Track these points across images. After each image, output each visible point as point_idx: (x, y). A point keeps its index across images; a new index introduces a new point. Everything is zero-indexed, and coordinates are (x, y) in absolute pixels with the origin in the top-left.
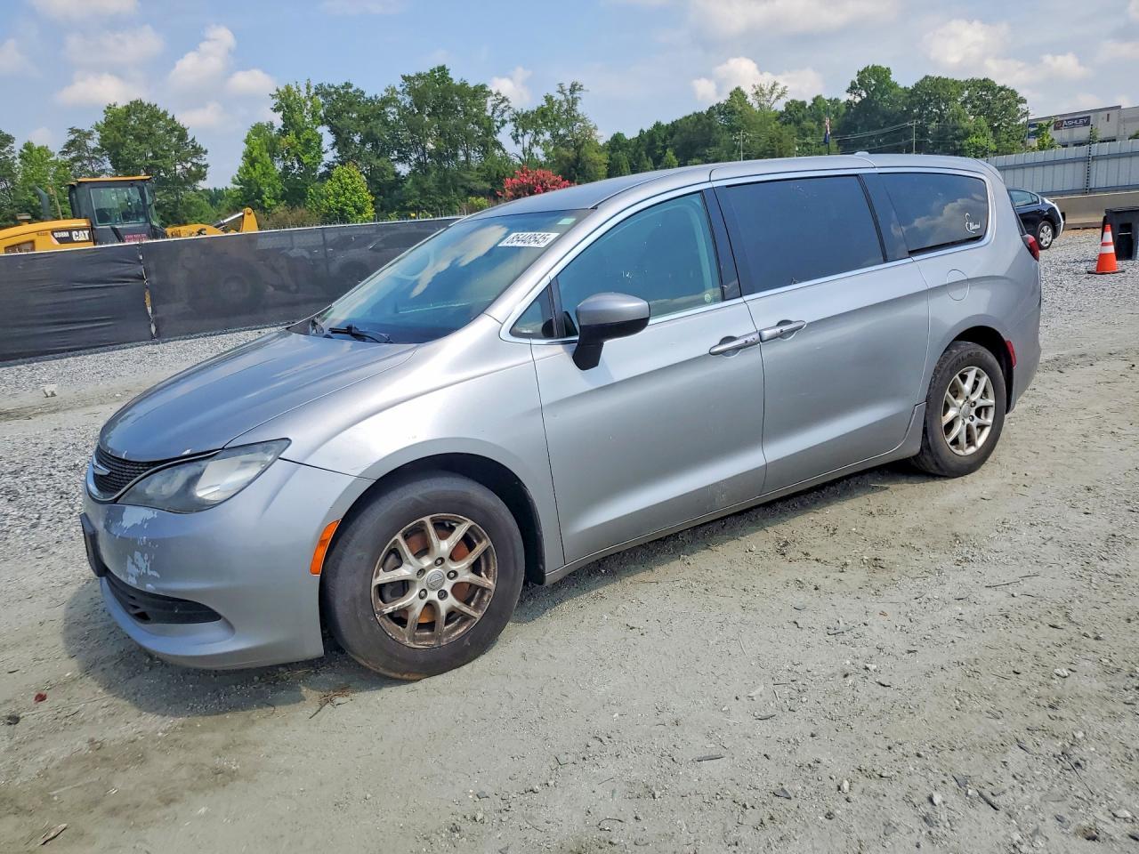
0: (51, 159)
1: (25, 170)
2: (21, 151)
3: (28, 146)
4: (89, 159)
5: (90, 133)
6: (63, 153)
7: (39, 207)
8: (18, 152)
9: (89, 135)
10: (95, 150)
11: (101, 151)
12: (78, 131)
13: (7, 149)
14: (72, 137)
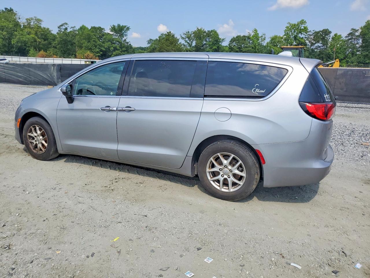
0: (341, 39)
1: (331, 43)
2: (333, 36)
3: (336, 35)
4: (355, 39)
5: (358, 30)
6: (346, 37)
7: (331, 55)
8: (332, 37)
9: (357, 31)
10: (357, 36)
11: (360, 36)
12: (354, 29)
13: (329, 36)
14: (351, 32)
